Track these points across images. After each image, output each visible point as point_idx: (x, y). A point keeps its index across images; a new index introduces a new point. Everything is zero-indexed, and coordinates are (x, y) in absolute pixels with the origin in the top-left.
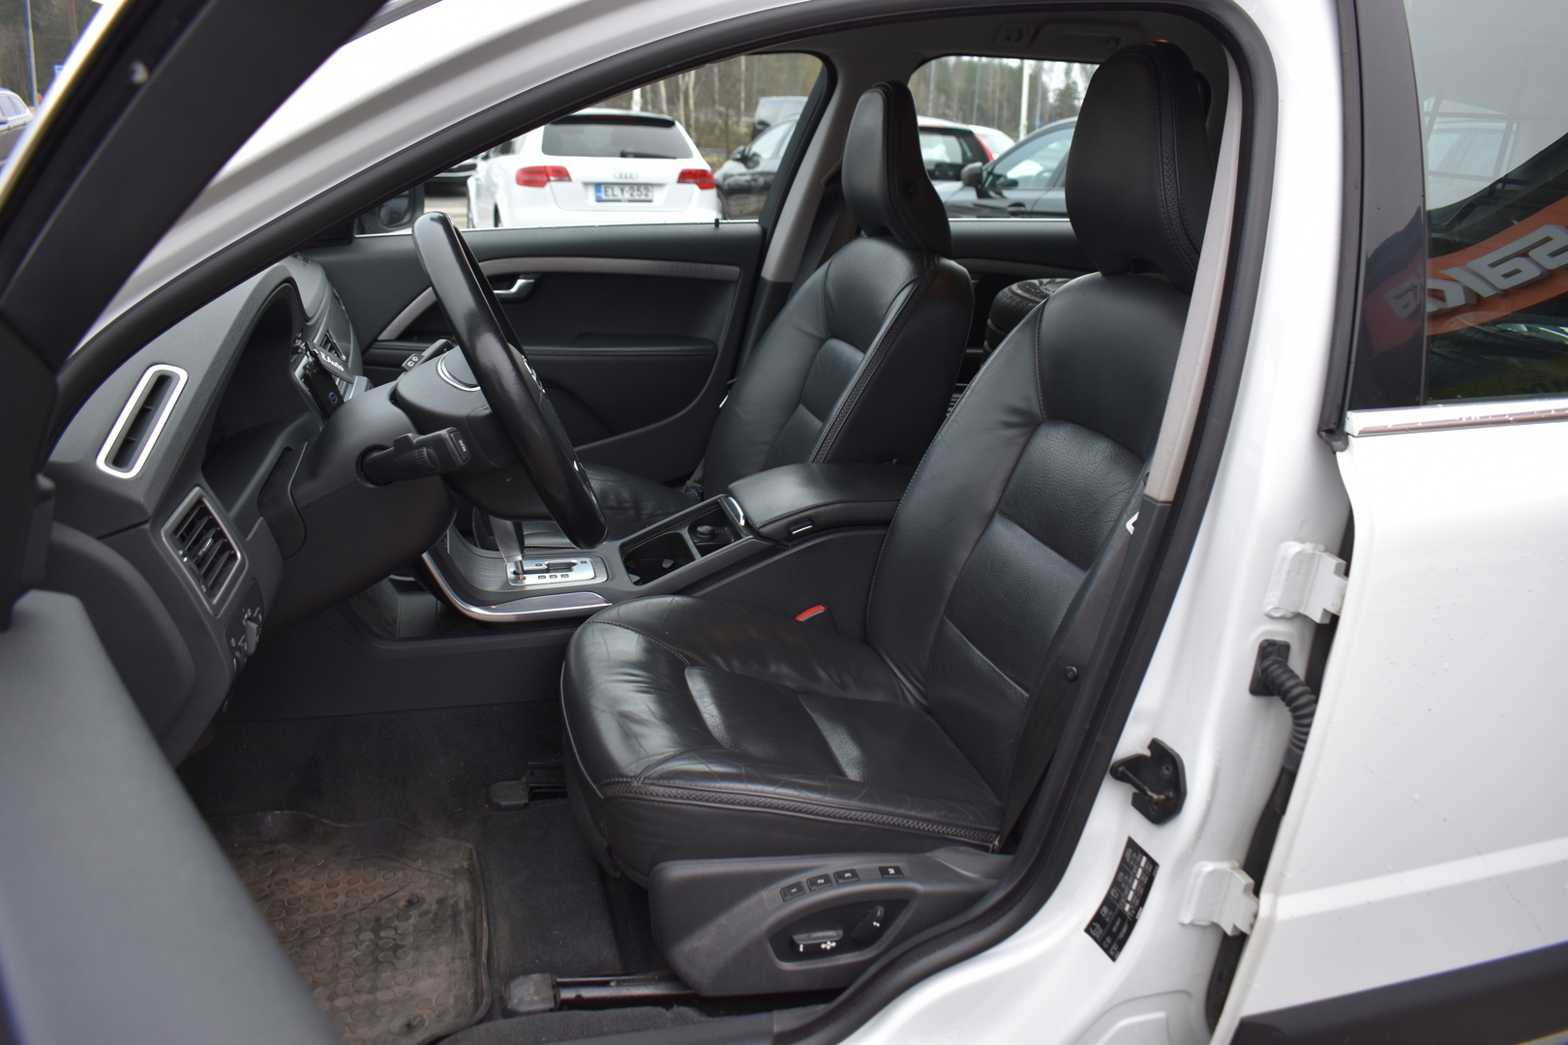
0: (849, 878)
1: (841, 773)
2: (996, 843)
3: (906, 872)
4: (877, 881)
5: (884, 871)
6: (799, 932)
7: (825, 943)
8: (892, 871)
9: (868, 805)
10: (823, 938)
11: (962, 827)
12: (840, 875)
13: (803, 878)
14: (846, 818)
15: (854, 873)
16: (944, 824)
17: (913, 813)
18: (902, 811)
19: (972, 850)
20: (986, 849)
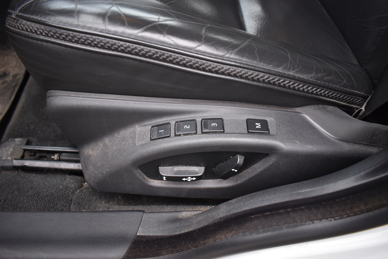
0: (214, 128)
1: (242, 26)
2: (363, 108)
3: (272, 128)
4: (241, 134)
5: (250, 123)
6: (165, 165)
7: (186, 177)
8: (258, 125)
9: (245, 60)
10: (185, 172)
11: (335, 90)
12: (206, 122)
13: (172, 120)
14: (241, 77)
15: (220, 121)
16: (319, 86)
17: (291, 73)
18: (280, 70)
19: (339, 110)
20: (349, 111)
